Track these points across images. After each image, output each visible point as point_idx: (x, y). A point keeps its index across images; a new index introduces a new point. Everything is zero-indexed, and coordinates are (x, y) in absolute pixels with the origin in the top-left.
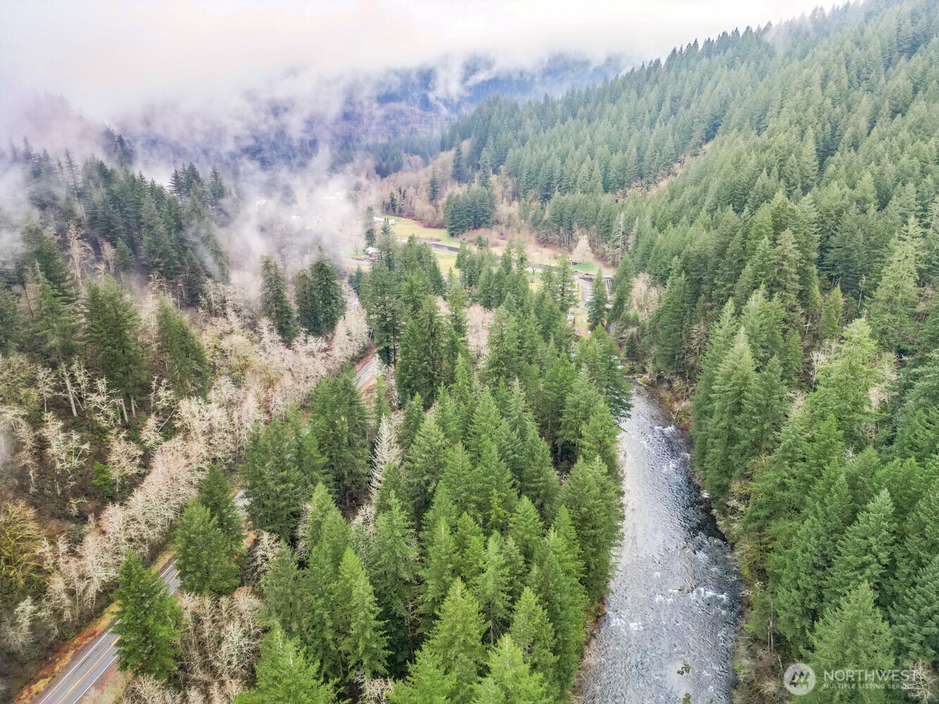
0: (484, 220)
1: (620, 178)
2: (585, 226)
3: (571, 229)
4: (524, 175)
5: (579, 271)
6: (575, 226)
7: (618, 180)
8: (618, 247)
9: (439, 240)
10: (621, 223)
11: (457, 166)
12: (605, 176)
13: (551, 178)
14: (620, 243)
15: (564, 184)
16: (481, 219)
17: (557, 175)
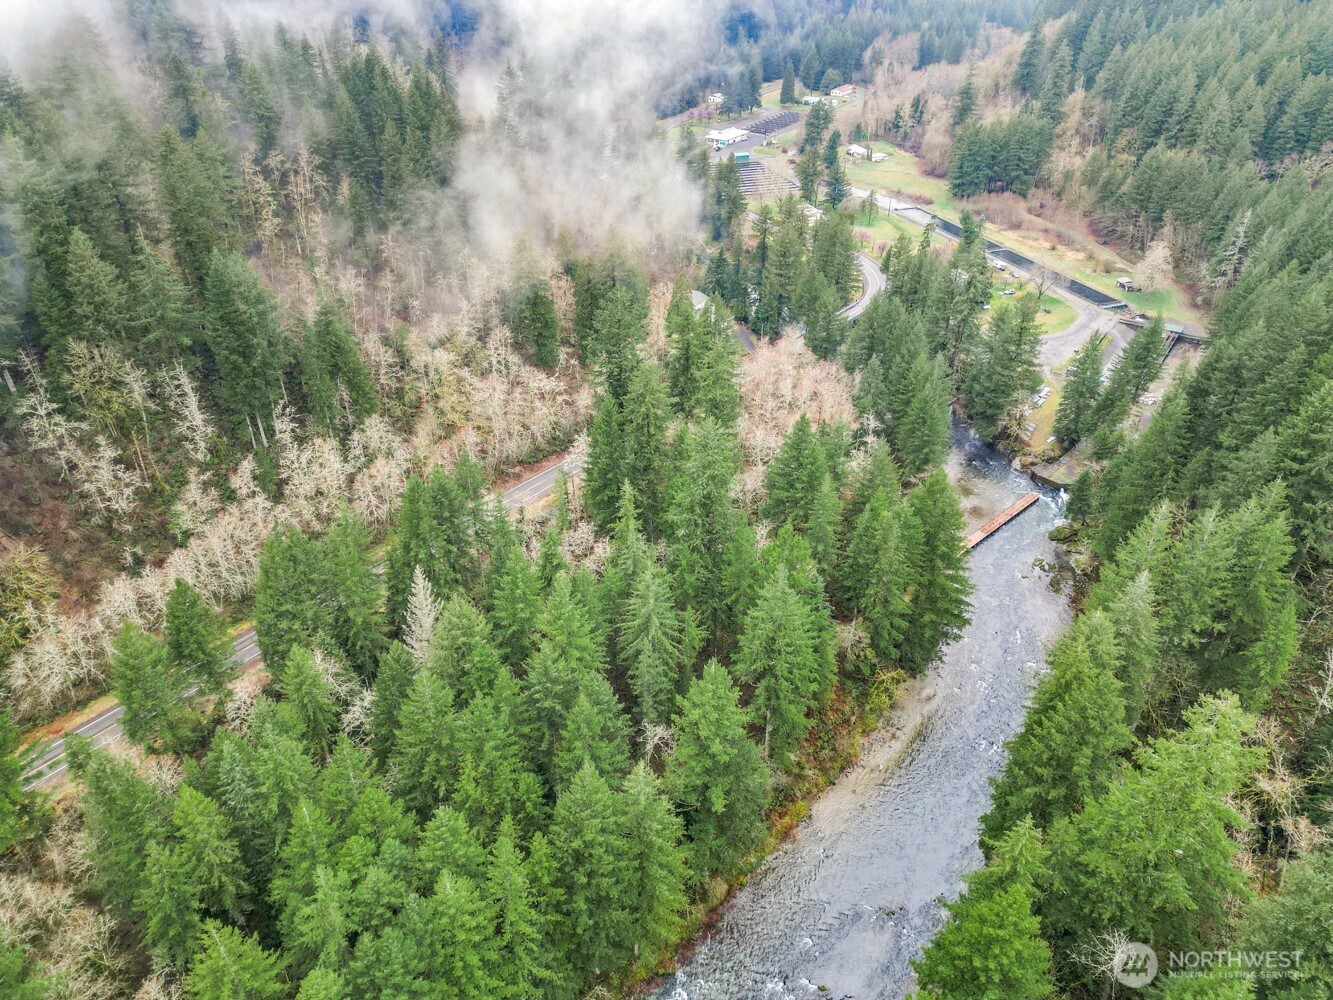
0: (1018, 177)
1: (1302, 131)
2: (1184, 219)
3: (1160, 219)
4: (1123, 98)
5: (1132, 306)
6: (1168, 215)
7: (1297, 133)
8: (1224, 274)
9: (930, 202)
10: (1241, 230)
11: (1026, 65)
12: (1272, 122)
13: (1168, 113)
14: (1228, 268)
15: (1188, 126)
16: (1014, 174)
17: (1181, 107)
